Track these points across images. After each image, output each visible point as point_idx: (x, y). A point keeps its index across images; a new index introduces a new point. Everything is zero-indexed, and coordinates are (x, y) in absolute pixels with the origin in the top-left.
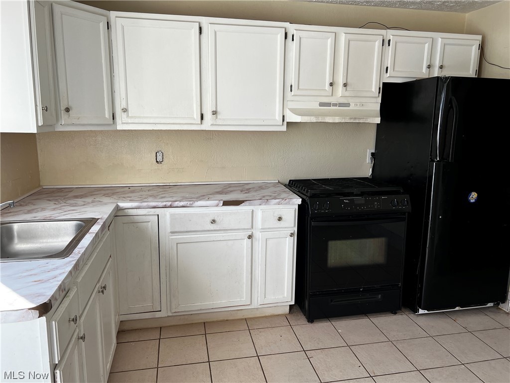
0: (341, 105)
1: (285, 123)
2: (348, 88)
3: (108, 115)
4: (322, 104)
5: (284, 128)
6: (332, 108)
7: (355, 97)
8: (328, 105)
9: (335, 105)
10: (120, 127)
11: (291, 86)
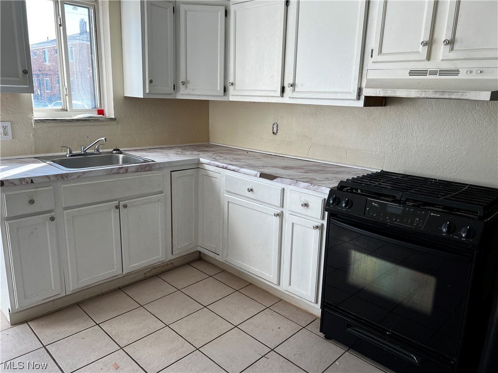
0: (443, 72)
1: (363, 98)
2: (456, 47)
3: (220, 88)
4: (412, 73)
5: (361, 103)
6: (428, 77)
7: (466, 59)
8: (423, 73)
9: (433, 73)
10: (231, 99)
11: (372, 50)
